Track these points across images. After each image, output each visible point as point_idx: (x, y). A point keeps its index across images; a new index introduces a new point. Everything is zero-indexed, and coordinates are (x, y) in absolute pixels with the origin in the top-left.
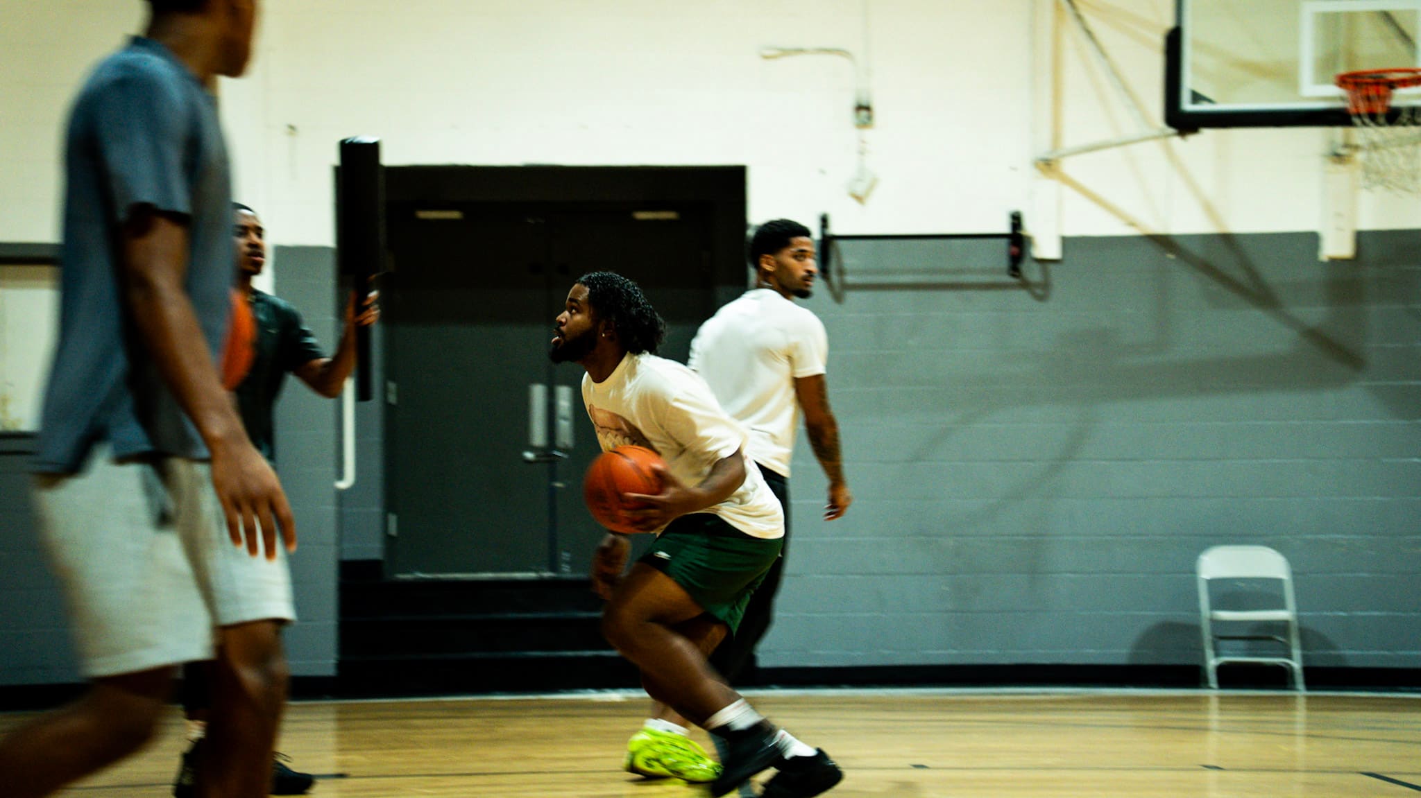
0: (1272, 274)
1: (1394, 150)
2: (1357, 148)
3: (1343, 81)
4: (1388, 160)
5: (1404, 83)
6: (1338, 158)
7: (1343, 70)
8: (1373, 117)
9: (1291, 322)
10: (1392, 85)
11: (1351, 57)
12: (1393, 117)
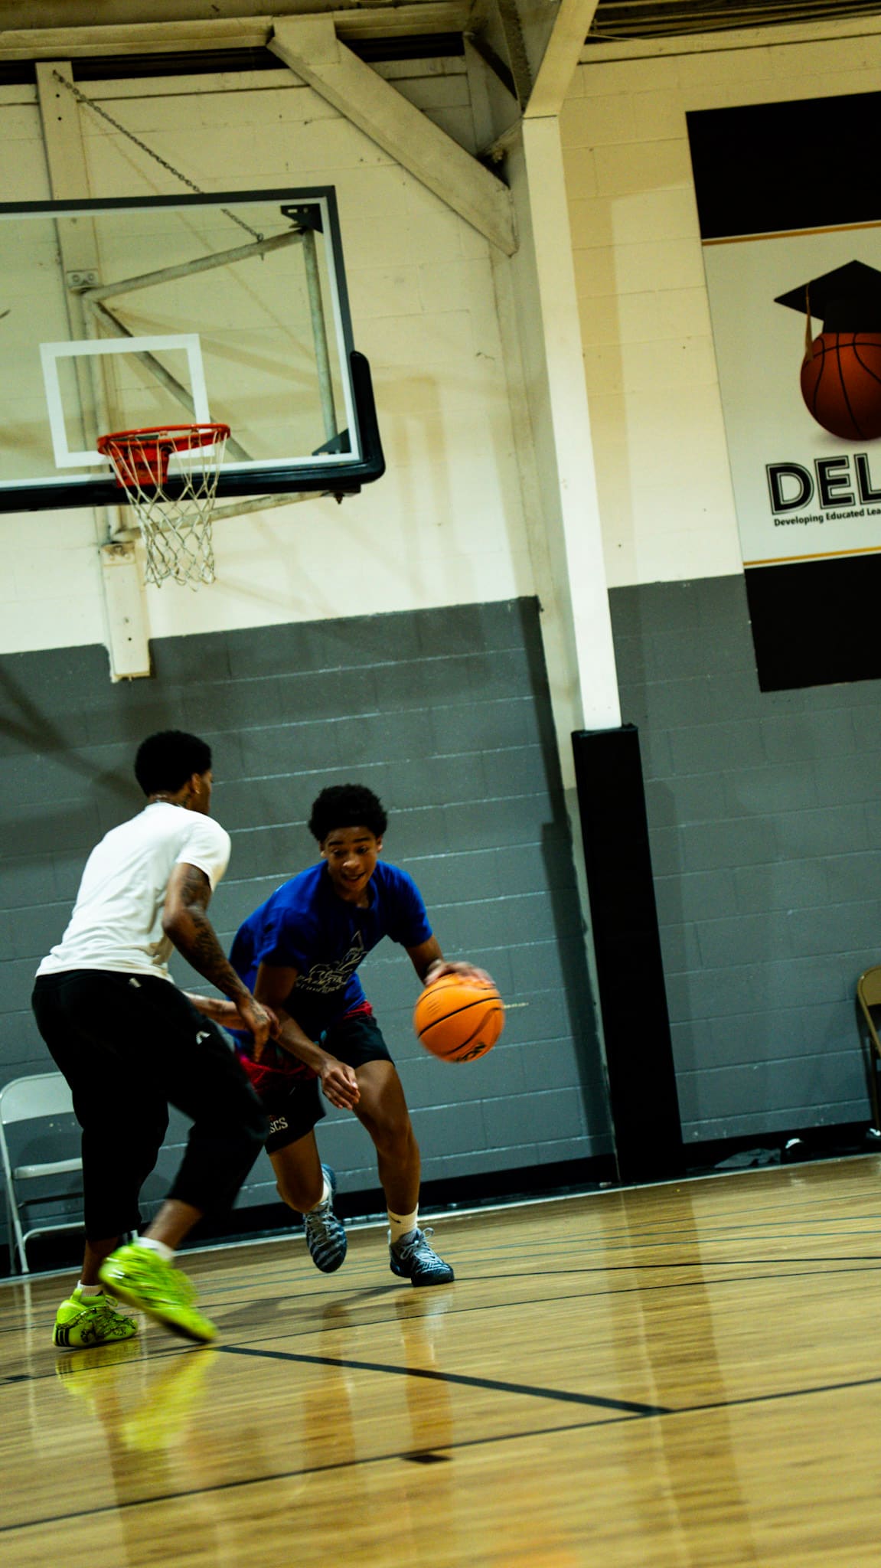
0: (51, 704)
1: (183, 532)
2: (136, 531)
3: (105, 445)
4: (175, 544)
5: (182, 444)
6: (115, 546)
7: (104, 431)
8: (150, 490)
9: (85, 767)
10: (167, 448)
11: (112, 413)
12: (174, 489)
